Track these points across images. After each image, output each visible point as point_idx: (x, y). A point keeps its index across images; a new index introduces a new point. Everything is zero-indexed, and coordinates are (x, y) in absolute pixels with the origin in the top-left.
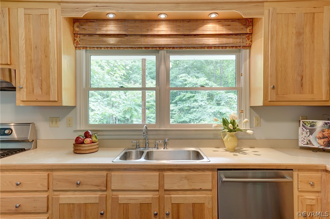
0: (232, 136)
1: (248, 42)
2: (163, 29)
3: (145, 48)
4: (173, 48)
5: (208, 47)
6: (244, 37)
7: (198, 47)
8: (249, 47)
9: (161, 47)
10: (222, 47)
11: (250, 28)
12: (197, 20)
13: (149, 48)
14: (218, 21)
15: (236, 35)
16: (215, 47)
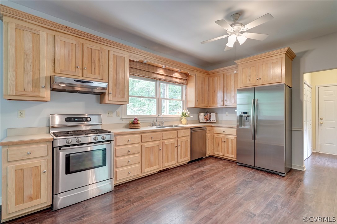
0: (185, 119)
1: (187, 83)
2: (161, 71)
3: (154, 79)
4: (164, 80)
5: (175, 82)
6: (186, 80)
7: (172, 82)
8: (187, 84)
9: (160, 79)
10: (180, 83)
11: (188, 77)
12: (173, 71)
13: (155, 79)
14: (179, 73)
15: (184, 79)
16: (178, 83)
